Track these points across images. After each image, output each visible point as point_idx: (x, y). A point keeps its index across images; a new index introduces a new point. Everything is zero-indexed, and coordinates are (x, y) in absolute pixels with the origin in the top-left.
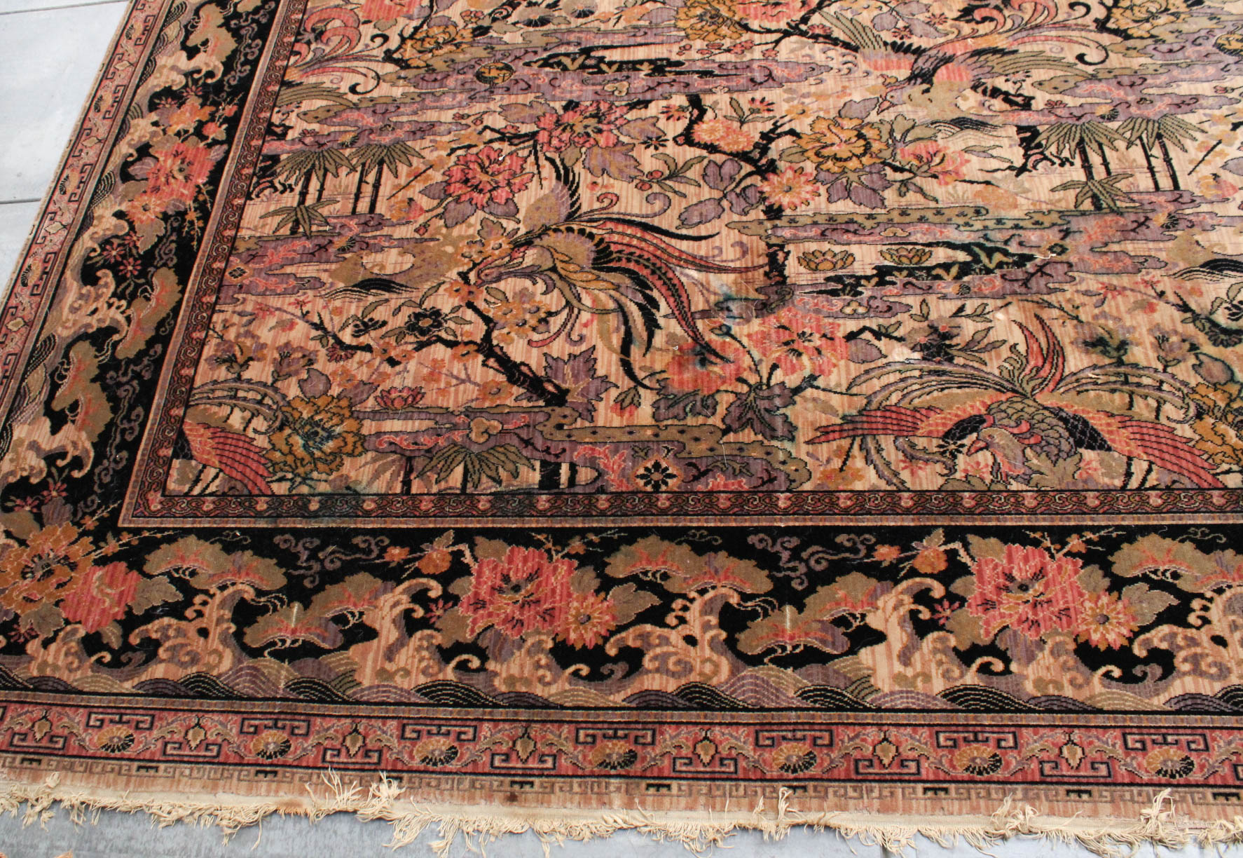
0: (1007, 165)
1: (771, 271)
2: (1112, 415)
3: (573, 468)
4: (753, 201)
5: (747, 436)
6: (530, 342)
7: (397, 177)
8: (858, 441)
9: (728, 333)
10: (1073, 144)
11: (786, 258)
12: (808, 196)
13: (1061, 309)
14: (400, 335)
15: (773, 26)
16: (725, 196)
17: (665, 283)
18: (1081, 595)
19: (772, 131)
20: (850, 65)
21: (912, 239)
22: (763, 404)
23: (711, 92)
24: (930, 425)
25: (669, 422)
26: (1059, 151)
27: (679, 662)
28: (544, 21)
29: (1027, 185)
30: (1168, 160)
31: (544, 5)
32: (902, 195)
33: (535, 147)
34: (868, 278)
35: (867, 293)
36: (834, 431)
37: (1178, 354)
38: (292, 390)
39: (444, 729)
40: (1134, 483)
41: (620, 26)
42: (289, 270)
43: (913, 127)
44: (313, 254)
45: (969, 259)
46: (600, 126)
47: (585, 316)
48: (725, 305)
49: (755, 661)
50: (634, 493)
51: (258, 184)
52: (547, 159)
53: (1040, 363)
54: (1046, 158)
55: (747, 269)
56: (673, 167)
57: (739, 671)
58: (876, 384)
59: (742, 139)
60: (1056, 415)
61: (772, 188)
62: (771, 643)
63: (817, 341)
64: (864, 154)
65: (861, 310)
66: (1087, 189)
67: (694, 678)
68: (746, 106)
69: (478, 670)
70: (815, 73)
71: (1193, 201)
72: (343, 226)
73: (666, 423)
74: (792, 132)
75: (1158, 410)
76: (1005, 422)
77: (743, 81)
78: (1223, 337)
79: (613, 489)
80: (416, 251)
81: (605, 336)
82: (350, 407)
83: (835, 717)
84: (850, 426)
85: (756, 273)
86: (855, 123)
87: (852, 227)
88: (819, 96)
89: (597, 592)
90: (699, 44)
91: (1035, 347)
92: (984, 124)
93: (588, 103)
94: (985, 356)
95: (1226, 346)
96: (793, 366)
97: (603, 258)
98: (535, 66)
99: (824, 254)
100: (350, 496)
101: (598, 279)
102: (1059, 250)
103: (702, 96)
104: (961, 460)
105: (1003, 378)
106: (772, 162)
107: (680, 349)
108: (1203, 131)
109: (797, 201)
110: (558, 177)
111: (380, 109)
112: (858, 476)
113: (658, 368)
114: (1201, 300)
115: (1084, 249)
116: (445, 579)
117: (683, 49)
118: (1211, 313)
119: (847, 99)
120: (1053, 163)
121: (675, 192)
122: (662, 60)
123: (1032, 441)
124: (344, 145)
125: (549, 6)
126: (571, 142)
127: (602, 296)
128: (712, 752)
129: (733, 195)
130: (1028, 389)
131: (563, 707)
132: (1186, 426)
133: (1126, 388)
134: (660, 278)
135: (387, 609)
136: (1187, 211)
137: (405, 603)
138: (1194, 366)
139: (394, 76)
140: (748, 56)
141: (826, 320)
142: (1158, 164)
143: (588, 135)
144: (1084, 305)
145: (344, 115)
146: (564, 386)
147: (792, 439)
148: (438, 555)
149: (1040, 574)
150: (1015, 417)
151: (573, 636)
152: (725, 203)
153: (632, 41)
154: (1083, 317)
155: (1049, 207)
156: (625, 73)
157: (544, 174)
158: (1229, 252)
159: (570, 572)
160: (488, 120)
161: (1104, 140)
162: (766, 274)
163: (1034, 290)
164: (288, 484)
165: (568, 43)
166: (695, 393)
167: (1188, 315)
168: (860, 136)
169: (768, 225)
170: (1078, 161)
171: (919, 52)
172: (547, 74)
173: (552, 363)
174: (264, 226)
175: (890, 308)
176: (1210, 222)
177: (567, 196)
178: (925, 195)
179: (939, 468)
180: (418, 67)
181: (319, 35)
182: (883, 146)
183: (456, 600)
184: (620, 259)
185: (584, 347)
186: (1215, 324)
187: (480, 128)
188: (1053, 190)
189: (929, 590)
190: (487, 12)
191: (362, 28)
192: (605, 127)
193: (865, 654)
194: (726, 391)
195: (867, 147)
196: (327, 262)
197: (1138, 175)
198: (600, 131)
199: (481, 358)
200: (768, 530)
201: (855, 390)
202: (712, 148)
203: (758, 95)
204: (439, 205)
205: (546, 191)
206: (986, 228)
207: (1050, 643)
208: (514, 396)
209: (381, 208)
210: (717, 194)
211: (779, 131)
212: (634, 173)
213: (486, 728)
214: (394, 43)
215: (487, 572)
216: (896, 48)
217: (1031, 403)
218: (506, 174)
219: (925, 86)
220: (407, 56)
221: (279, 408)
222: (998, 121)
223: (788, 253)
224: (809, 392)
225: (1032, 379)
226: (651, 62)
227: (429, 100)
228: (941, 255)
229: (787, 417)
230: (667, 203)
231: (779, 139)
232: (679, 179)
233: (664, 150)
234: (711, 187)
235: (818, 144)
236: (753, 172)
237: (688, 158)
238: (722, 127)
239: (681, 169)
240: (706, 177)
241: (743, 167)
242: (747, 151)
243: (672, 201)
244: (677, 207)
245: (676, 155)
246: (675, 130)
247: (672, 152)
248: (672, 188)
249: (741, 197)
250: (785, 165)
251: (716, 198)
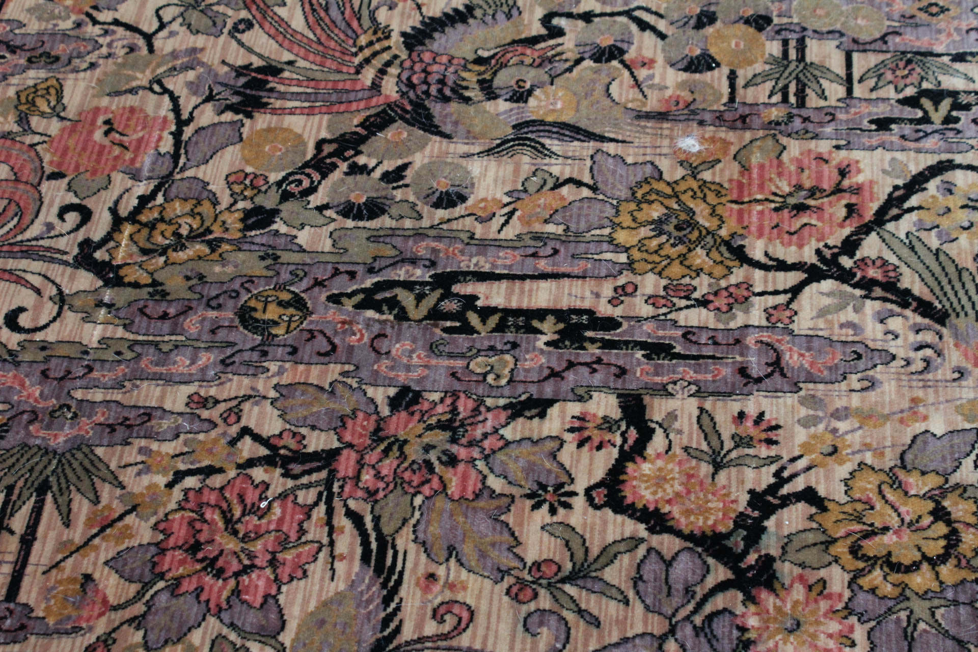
7: (67, 524)
12: (831, 645)
15: (790, 255)
16: (672, 630)
19: (772, 489)
20: (928, 352)
23: (664, 391)
28: (374, 209)
31: (377, 174)
33: (329, 484)
41: (510, 232)
46: (455, 449)
52: (349, 514)
56: (579, 555)
59: (715, 504)
61: (765, 625)
64: (943, 558)
68: (727, 430)
70: (861, 364)
74: (809, 496)
77: (726, 371)
86: (932, 481)
88: (866, 417)
90: (650, 284)
93: (436, 397)
98: (349, 304)
103: (647, 399)
106: (767, 561)
110: (365, 558)
111: (57, 369)
117: (622, 293)
119: (919, 427)
121: (580, 612)
122: (579, 312)
125: (386, 177)
126: (398, 481)
129: (689, 630)
139: (91, 300)
140: (740, 319)
143: (429, 465)
152: (671, 647)
153: (529, 267)
156: (510, 336)
157: (341, 546)
160: (252, 416)
165: (414, 261)
168: (940, 514)
172: (368, 323)
177: (378, 601)
180: (136, 285)
187: (234, 430)
190: (274, 177)
191: (45, 186)
192: (461, 452)
195: (953, 539)
198: (452, 461)
202: (657, 521)
203: (751, 407)
204: (139, 595)
205: (341, 585)
209: (29, 593)
210: (657, 625)
211: (786, 490)
212: (508, 561)
214: (99, 227)
218: (270, 541)
220: (119, 258)
226: (560, 315)
227: (149, 357)
230: (563, 636)
231: (785, 509)
232: (589, 583)
233: (567, 516)
234: (647, 608)
235: (857, 527)
236: (729, 580)
237: (610, 539)
238: (679, 473)
239: (595, 560)
240: (640, 583)
241: (712, 568)
242: (721, 533)
243: (573, 631)
244: (580, 646)
245: (588, 529)
246: (590, 473)
247: (581, 521)
248: (574, 601)
249: (702, 635)
250: (791, 572)
251: (655, 632)
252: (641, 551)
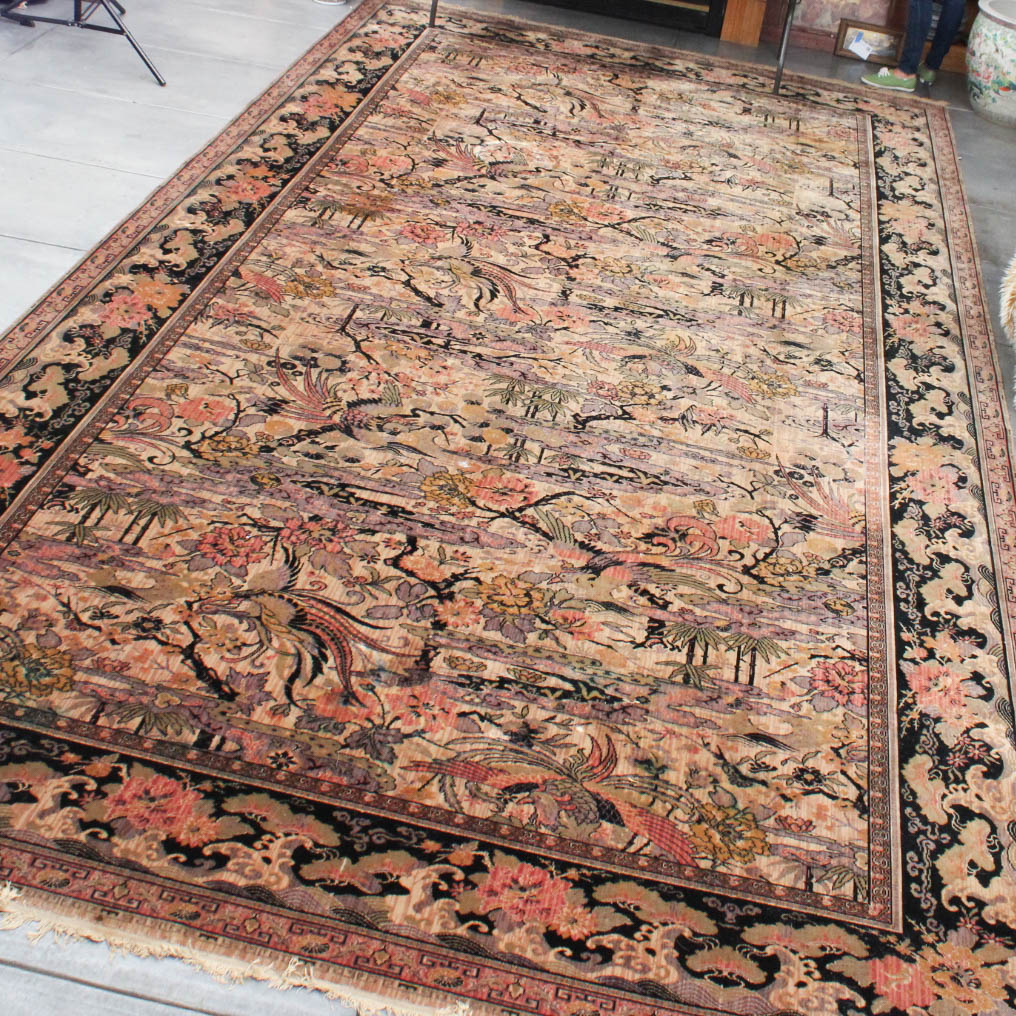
0: (630, 639)
1: (421, 661)
3: (223, 740)
4: (427, 614)
5: (360, 753)
6: (222, 658)
7: (162, 527)
8: (439, 776)
9: (372, 689)
11: (435, 656)
12: (470, 622)
13: (628, 736)
14: (126, 627)
15: (495, 508)
16: (407, 606)
17: (338, 648)
18: (563, 903)
19: (462, 574)
20: (541, 548)
21: (536, 667)
22: (378, 737)
23: (427, 538)
24: (496, 780)
25: (306, 731)
27: (253, 870)
28: (318, 456)
29: (639, 655)
30: (753, 666)
31: (324, 445)
32: (541, 639)
33: (277, 537)
34: (491, 682)
35: (486, 691)
36: (424, 766)
38: (30, 638)
39: (64, 868)
40: (632, 849)
41: (376, 476)
42: (55, 563)
43: (571, 599)
44: (78, 558)
45: (572, 689)
46: (332, 538)
47: (270, 652)
48: (377, 672)
49: (310, 883)
50: (262, 766)
51: (52, 500)
52: (283, 547)
53: (596, 764)
54: (662, 643)
55: (403, 655)
56: (376, 578)
57: (294, 886)
58: (468, 747)
59: (436, 573)
60: (594, 797)
61: (445, 611)
62: (325, 876)
63: (436, 711)
64: (524, 607)
65: (477, 700)
66: (684, 668)
67: (261, 882)
68: (450, 555)
69: (105, 840)
70: (512, 546)
72: (108, 547)
73: (303, 730)
74: (477, 579)
75: (670, 811)
76: (554, 792)
77: (455, 537)
79: (247, 760)
80: (159, 579)
81: (279, 668)
82: (71, 661)
83: (353, 928)
84: (438, 766)
85: (409, 659)
86: (528, 585)
87: (494, 649)
88: (508, 562)
89: (211, 816)
90: (432, 504)
91: (597, 753)
92: (625, 610)
93: (330, 520)
94: (557, 750)
96: (412, 721)
97: (299, 621)
98: (299, 485)
99: (465, 660)
100: (51, 715)
101: (290, 632)
102: (643, 700)
103: (419, 539)
104: (511, 806)
105: (564, 766)
107: (332, 690)
108: (788, 654)
109: (460, 622)
110: (287, 561)
111: (167, 479)
112: (430, 796)
113: (311, 696)
115: (663, 704)
116: (101, 781)
117: (418, 505)
119: (529, 569)
120: (666, 647)
121: (371, 594)
122: (399, 507)
123: (568, 807)
124: (129, 495)
125: (327, 448)
126: (306, 541)
127: (288, 644)
128: (256, 926)
129: (414, 607)
130: (580, 777)
131: (157, 875)
132: (685, 825)
133: (653, 793)
134: (336, 644)
135: (51, 787)
137: (66, 787)
139: (187, 460)
140: (466, 522)
141: (448, 700)
142: (744, 665)
143: (320, 540)
144: (646, 737)
145: (137, 475)
146: (237, 690)
147: (391, 763)
148: (102, 766)
149: (538, 884)
150: (562, 791)
151: (182, 837)
152: (405, 611)
153: (381, 488)
154: (641, 745)
155: (650, 673)
156: (366, 509)
157: (277, 556)
158: (770, 731)
159: (195, 799)
160: (248, 510)
161: (710, 641)
162: (416, 662)
163: (613, 720)
164: (5, 695)
165: (331, 477)
166: (332, 719)
167: (721, 761)
168: (528, 595)
169: (432, 632)
170: (685, 650)
171: (599, 552)
172: (306, 493)
173: (234, 675)
174: (46, 529)
175: (499, 704)
176: (765, 710)
177: (288, 575)
178: (558, 643)
179: (492, 806)
180: (208, 460)
181: (138, 415)
182: (542, 605)
183: (105, 795)
184: (311, 625)
185: (261, 671)
186: (737, 771)
187: (240, 513)
188: (657, 663)
189: (453, 874)
190: (276, 437)
191: (174, 419)
192: (336, 539)
193: (390, 899)
194: (355, 723)
195: (530, 602)
196: (88, 566)
197: (725, 669)
198: (331, 541)
199: (182, 657)
200: (350, 812)
201: (450, 746)
202: (411, 573)
203: (462, 549)
204: (188, 554)
205: (274, 568)
206: (595, 674)
207: (528, 925)
208: (197, 686)
209: (143, 543)
210: (401, 604)
211: (467, 576)
212: (345, 574)
213: (96, 875)
214: (195, 437)
215: (134, 785)
216: (582, 545)
217: (578, 785)
218: (247, 549)
219: (593, 576)
220: (202, 450)
221: (15, 647)
222: (635, 611)
223: (438, 653)
224: (416, 739)
225: (585, 772)
226: (389, 506)
227: (207, 485)
228: (553, 682)
229: (393, 749)
230: (362, 600)
231: (465, 581)
232: (377, 587)
233: (374, 565)
234: (399, 598)
235: (493, 592)
236: (435, 596)
237: (390, 575)
238: (425, 562)
239: (382, 580)
240: (398, 591)
241: (429, 591)
242: (436, 582)
243: (366, 599)
244: (368, 604)
245: (382, 571)
246: (388, 555)
247: (380, 568)
248: (370, 591)
249: (419, 610)
250: (461, 598)
251: (400, 606)
252: (402, 581)
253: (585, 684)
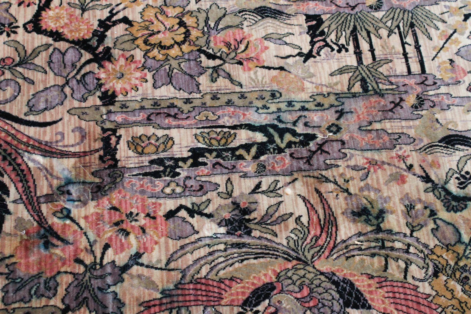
0: (297, 51)
1: (105, 155)
2: (372, 277)
4: (92, 87)
5: (83, 313)
9: (68, 216)
10: (348, 32)
11: (118, 143)
12: (137, 82)
13: (336, 183)
16: (67, 83)
17: (14, 169)
19: (109, 19)
21: (221, 122)
22: (96, 283)
24: (232, 294)
25: (16, 305)
26: (338, 39)
29: (312, 70)
30: (418, 47)
32: (213, 80)
34: (184, 160)
35: (183, 174)
36: (154, 306)
37: (421, 220)
43: (224, 15)
45: (265, 139)
48: (65, 189)
53: (318, 233)
54: (327, 45)
55: (85, 153)
56: (22, 54)
58: (190, 258)
59: (83, 27)
60: (330, 279)
61: (107, 75)
63: (142, 221)
64: (183, 42)
65: (179, 190)
66: (357, 73)
71: (435, 83)
73: (13, 306)
74: (125, 20)
75: (406, 270)
76: (291, 288)
78: (454, 203)
84: (168, 300)
85: (93, 157)
86: (178, 10)
87: (173, 111)
91: (315, 218)
92: (281, 13)
94: (276, 228)
95: (455, 212)
96: (122, 245)
99: (149, 138)
102: (334, 129)
105: (289, 248)
106: (108, 49)
107: (27, 233)
108: (444, 22)
109: (128, 87)
113: (7, 252)
114: (439, 172)
115: (354, 127)
118: (446, 183)
120: (333, 50)
121: (25, 79)
123: (311, 304)
129: (75, 82)
132: (426, 284)
133: (383, 252)
134: (10, 164)
136: (431, 93)
138: (432, 229)
141: (150, 200)
142: (410, 50)
144: (352, 178)
150: (298, 283)
152: (67, 90)
154: (352, 190)
155: (329, 90)
158: (460, 128)
161: (371, 29)
162: (101, 158)
163: (315, 167)
166: (39, 276)
167: (429, 185)
168: (182, 24)
169: (104, 110)
170: (351, 48)
175: (202, 187)
176: (447, 102)
178: (232, 81)
182: (199, 34)
186: (448, 193)
188: (331, 75)
194: (66, 272)
195: (187, 34)
197: (395, 60)
201: (172, 265)
202: (57, 36)
206: (279, 110)
210: (60, 81)
211: (114, 19)
217: (311, 269)
222: (291, 9)
223: (119, 137)
224: (135, 269)
225: (312, 247)
228: (243, 137)
229: (116, 294)
230: (17, 90)
231: (115, 27)
232: (28, 66)
233: (15, 37)
234: (55, 74)
235: (147, 32)
236: (91, 59)
237: (36, 46)
238: (67, 14)
239: (30, 55)
240: (51, 64)
241: (83, 54)
242: (86, 39)
243: (22, 87)
244: (25, 93)
245: (26, 42)
246: (25, 17)
247: (22, 39)
248: (22, 74)
249: (81, 83)
250: (119, 53)
251: (60, 84)
252: (51, 49)
253: (274, 127)
